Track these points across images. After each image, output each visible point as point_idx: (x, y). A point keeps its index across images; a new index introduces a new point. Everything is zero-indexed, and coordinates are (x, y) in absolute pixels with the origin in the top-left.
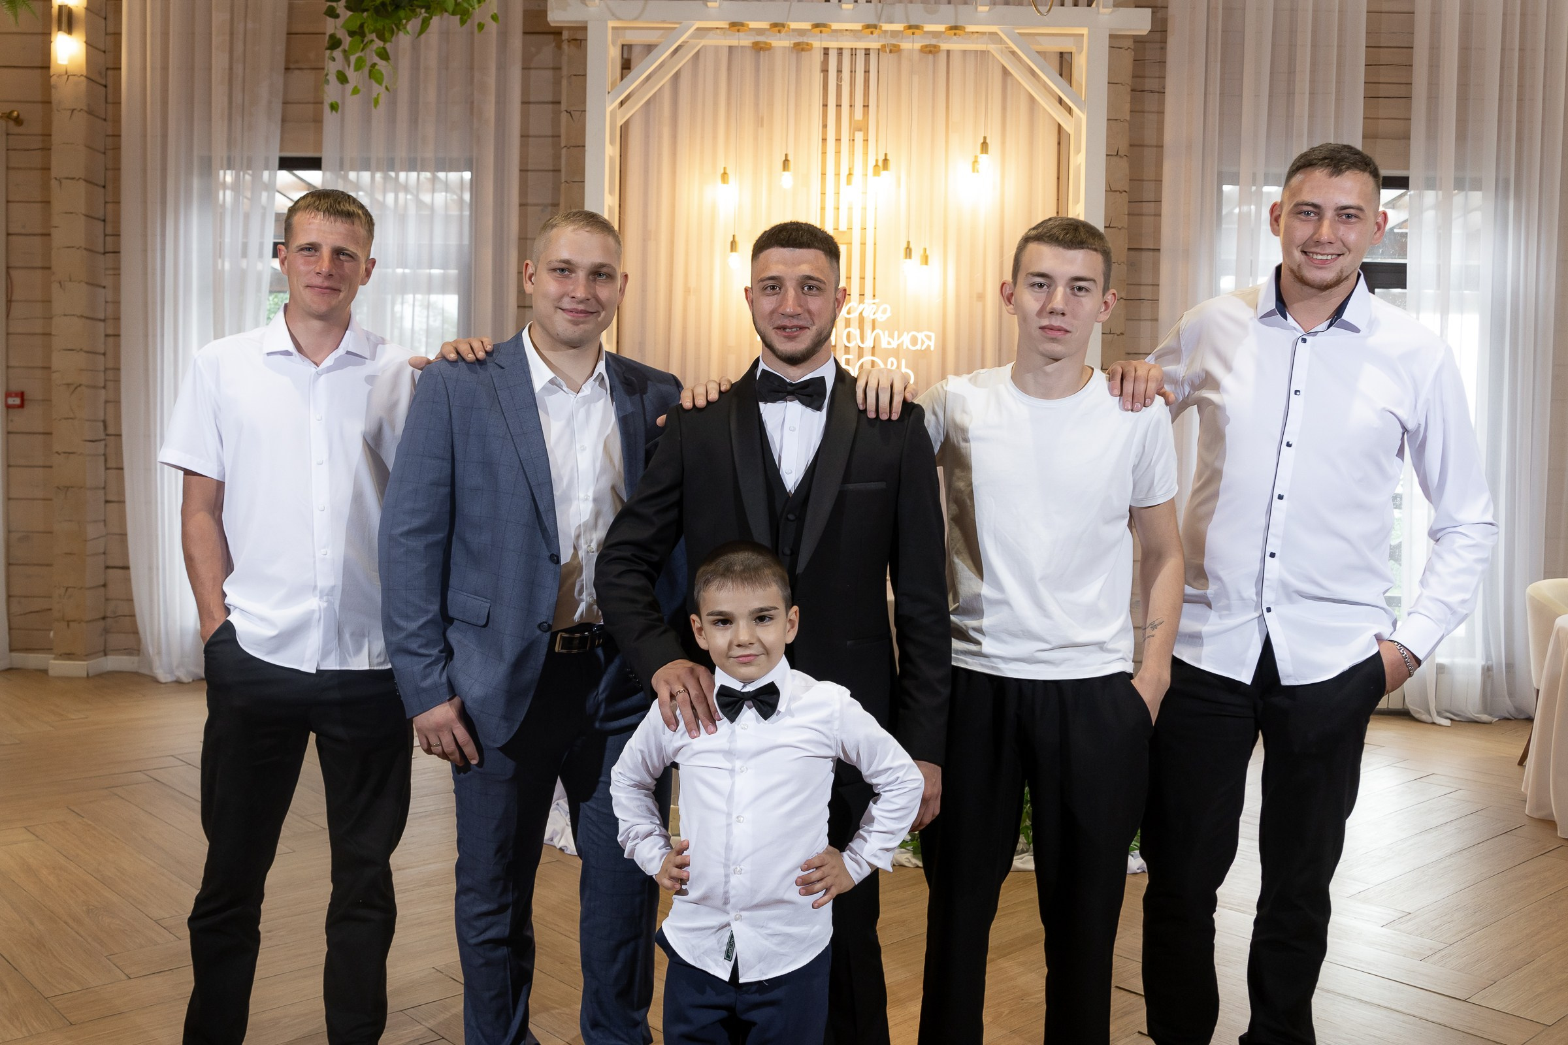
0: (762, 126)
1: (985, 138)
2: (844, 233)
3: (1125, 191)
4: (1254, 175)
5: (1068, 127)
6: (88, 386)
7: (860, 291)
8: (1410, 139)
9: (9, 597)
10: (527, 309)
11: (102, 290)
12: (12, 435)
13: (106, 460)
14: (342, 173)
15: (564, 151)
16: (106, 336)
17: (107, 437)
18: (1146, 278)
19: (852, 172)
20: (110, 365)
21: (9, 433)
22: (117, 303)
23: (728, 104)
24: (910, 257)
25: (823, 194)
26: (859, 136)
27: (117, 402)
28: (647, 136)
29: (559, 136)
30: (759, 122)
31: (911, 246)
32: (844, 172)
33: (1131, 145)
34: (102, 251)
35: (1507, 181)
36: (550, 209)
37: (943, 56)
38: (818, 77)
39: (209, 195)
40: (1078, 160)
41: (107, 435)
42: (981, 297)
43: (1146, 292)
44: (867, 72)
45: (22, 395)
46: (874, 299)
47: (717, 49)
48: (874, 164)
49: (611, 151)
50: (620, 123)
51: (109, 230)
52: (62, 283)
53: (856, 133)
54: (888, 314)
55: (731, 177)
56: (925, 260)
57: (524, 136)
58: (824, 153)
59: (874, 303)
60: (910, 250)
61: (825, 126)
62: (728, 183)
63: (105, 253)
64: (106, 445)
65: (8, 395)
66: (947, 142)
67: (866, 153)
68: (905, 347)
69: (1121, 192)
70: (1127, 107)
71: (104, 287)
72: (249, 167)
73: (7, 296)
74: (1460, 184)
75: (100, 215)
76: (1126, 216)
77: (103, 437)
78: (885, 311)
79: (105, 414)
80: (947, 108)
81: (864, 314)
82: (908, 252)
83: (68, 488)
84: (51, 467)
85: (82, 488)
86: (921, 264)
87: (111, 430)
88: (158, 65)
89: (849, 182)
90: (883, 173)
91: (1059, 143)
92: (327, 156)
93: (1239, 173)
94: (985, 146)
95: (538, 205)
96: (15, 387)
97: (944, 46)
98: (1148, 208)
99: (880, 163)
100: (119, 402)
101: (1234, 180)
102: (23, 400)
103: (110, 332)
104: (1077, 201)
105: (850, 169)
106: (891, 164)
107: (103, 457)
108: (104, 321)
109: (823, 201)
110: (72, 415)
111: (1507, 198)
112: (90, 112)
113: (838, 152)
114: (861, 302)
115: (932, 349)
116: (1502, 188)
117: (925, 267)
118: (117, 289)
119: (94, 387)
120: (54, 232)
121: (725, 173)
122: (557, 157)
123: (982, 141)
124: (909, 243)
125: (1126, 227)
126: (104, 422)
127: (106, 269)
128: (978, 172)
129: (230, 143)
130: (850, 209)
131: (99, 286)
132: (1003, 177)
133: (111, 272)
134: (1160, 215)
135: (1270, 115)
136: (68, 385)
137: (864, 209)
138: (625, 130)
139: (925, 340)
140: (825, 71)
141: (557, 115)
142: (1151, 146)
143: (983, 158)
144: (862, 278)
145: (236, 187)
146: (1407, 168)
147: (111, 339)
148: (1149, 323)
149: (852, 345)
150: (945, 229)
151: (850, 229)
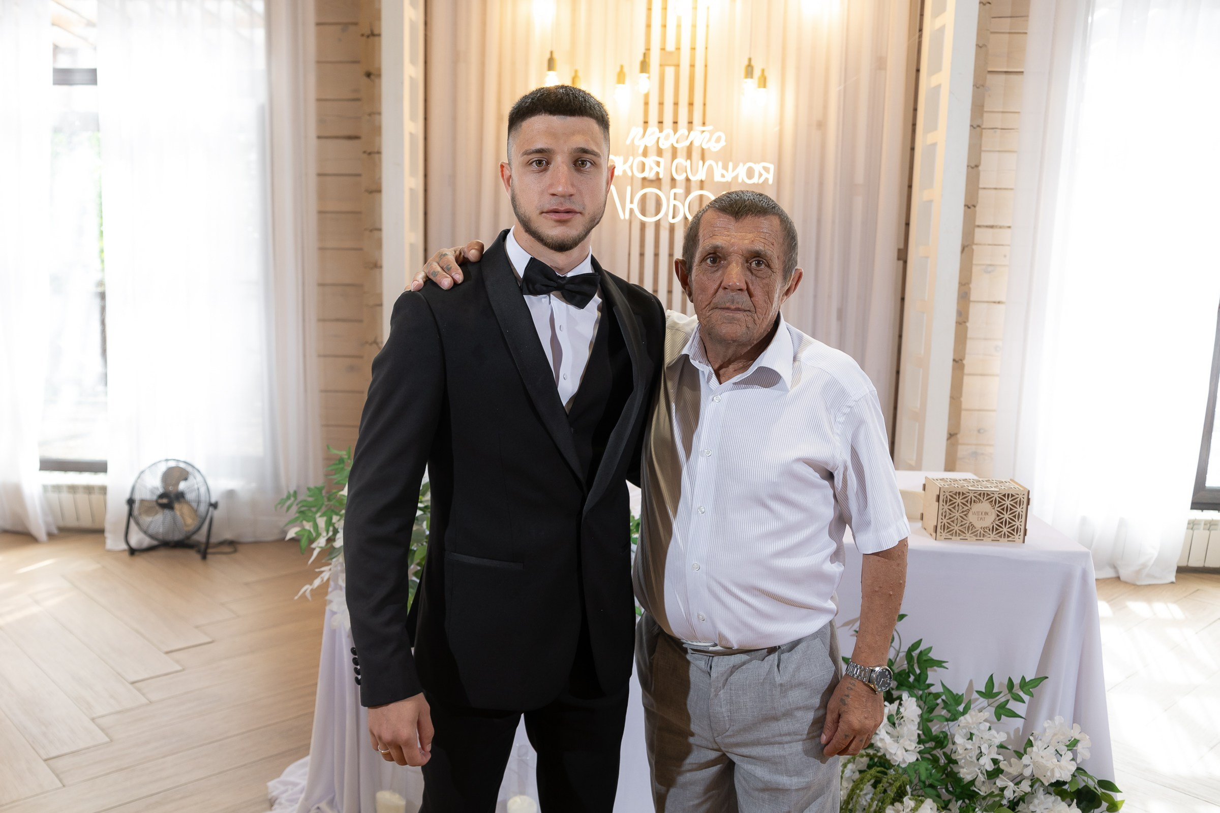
2: (671, 53)
3: (989, 3)
7: (691, 118)
24: (752, 77)
25: (649, 9)
31: (753, 63)
42: (821, 125)
46: (704, 127)
54: (720, 144)
56: (763, 82)
59: (705, 131)
60: (752, 68)
68: (740, 180)
76: (988, 34)
78: (718, 140)
82: (749, 70)
86: (759, 87)
95: (337, 23)
114: (691, 130)
115: (770, 182)
117: (762, 90)
124: (750, 60)
130: (679, 26)
137: (694, 26)
139: (763, 172)
144: (693, 103)
149: (680, 178)
150: (784, 48)
151: (678, 49)
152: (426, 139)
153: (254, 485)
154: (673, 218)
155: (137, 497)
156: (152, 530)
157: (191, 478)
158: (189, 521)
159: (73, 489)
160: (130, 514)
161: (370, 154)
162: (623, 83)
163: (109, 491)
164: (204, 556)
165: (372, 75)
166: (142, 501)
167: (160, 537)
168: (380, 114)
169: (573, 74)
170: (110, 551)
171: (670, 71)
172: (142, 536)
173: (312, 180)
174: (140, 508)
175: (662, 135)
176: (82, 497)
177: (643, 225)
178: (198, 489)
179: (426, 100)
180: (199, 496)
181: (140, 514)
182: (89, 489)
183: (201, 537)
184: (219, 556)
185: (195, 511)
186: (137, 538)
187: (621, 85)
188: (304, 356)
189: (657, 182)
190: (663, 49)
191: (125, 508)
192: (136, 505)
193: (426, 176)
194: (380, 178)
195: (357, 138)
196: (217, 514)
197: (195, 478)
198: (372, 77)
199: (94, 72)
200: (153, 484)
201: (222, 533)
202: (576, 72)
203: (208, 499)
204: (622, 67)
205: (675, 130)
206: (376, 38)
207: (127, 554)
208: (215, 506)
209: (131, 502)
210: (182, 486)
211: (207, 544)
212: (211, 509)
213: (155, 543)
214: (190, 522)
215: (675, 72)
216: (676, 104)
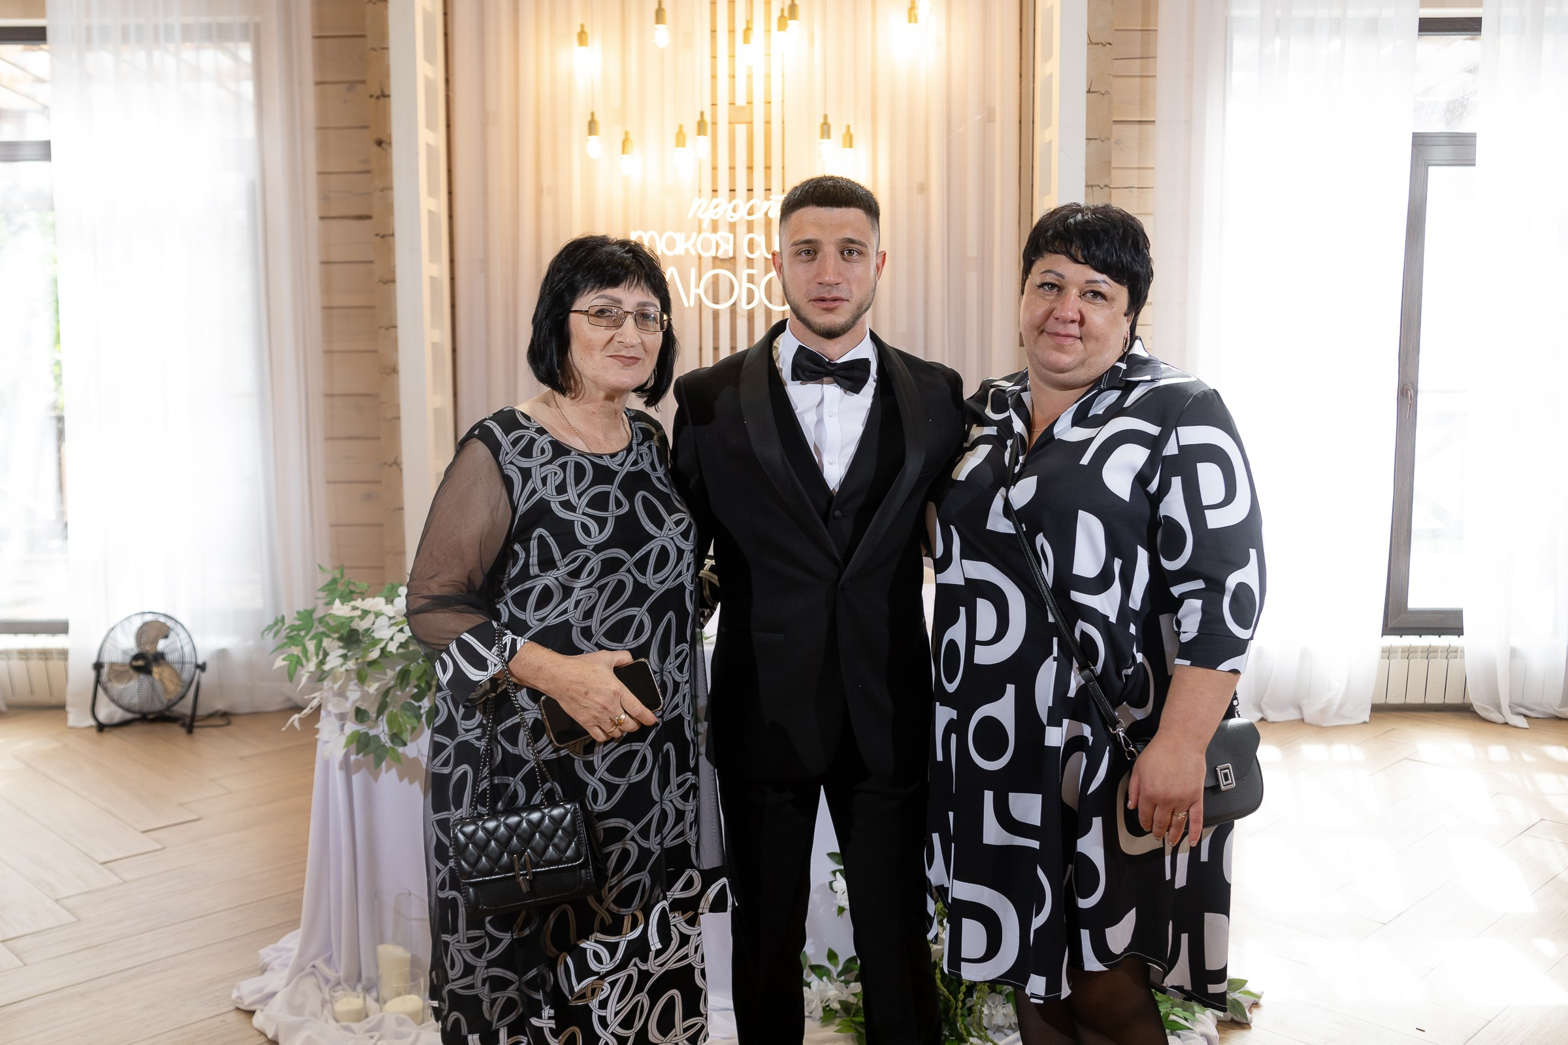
2: (742, 108)
3: (1110, 44)
7: (766, 185)
19: (750, 26)
24: (829, 137)
25: (714, 57)
31: (830, 120)
32: (740, 26)
40: (1050, 2)
42: (923, 188)
48: (779, 14)
49: (427, 5)
55: (591, 37)
56: (849, 141)
58: (713, 2)
60: (829, 128)
62: (586, 45)
67: (768, 3)
69: (1104, 45)
76: (1111, 77)
82: (826, 129)
86: (844, 146)
89: (746, 40)
90: (791, 26)
92: (54, 25)
98: (1140, 67)
99: (786, 14)
104: (1048, 56)
105: (748, 22)
106: (802, 11)
109: (714, 66)
117: (848, 150)
121: (582, 32)
124: (825, 116)
125: (1112, 92)
128: (916, 21)
130: (750, 77)
132: (949, 29)
134: (1154, 76)
137: (768, 76)
144: (768, 168)
146: (1479, 6)
150: (874, 99)
151: (750, 103)
152: (451, 216)
153: (251, 643)
155: (106, 659)
156: (126, 701)
157: (172, 635)
158: (171, 687)
159: (24, 654)
160: (98, 681)
161: (383, 237)
162: (684, 146)
163: (71, 656)
164: (190, 729)
165: (382, 143)
166: (112, 664)
167: (137, 708)
168: (392, 188)
169: (623, 137)
170: (72, 728)
171: (741, 130)
172: (113, 707)
173: (315, 269)
174: (109, 674)
176: (36, 664)
177: (716, 315)
178: (182, 648)
179: (450, 171)
180: (183, 655)
181: (110, 680)
182: (45, 654)
183: (185, 707)
184: (208, 730)
185: (178, 676)
186: (107, 711)
187: (680, 149)
188: (310, 483)
189: (730, 262)
190: (732, 104)
191: (92, 674)
192: (105, 671)
193: (452, 261)
194: (394, 267)
195: (369, 217)
196: (205, 678)
197: (178, 635)
198: (384, 145)
199: (47, 144)
200: (126, 644)
201: (211, 703)
202: (627, 134)
203: (194, 660)
204: (681, 127)
205: (750, 198)
206: (387, 99)
207: (94, 731)
208: (202, 667)
209: (98, 666)
210: (162, 645)
211: (193, 716)
212: (198, 671)
213: (129, 716)
214: (173, 688)
215: (748, 130)
216: (750, 168)
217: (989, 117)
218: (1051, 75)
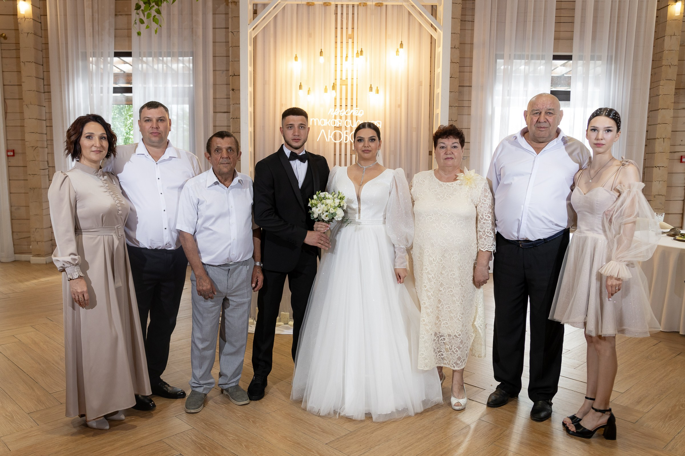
0: (311, 37)
1: (402, 42)
2: (344, 80)
3: (458, 63)
4: (510, 55)
5: (435, 36)
6: (40, 147)
7: (352, 104)
8: (573, 39)
9: (13, 232)
10: (217, 113)
11: (44, 108)
12: (10, 167)
13: (49, 177)
14: (140, 58)
15: (231, 48)
16: (47, 126)
17: (50, 168)
18: (466, 98)
20: (49, 138)
21: (9, 166)
22: (50, 113)
23: (297, 28)
24: (372, 91)
25: (336, 64)
26: (350, 41)
27: (52, 154)
28: (264, 42)
29: (229, 42)
30: (310, 35)
32: (344, 56)
33: (460, 43)
34: (43, 92)
35: (612, 57)
36: (225, 72)
37: (384, 7)
38: (333, 16)
39: (86, 68)
40: (439, 50)
41: (49, 167)
42: (400, 106)
43: (466, 104)
44: (353, 14)
45: (13, 151)
46: (357, 108)
47: (292, 5)
48: (357, 52)
49: (250, 48)
50: (253, 36)
51: (45, 83)
52: (28, 105)
53: (349, 39)
54: (363, 114)
55: (299, 59)
56: (377, 92)
57: (214, 42)
58: (336, 48)
59: (357, 110)
60: (372, 88)
61: (336, 37)
62: (297, 61)
63: (44, 93)
64: (49, 171)
65: (8, 151)
66: (386, 43)
67: (353, 48)
69: (456, 63)
70: (459, 28)
71: (45, 107)
72: (102, 56)
73: (5, 111)
74: (593, 58)
75: (42, 77)
76: (458, 73)
77: (47, 168)
78: (361, 113)
79: (48, 158)
80: (386, 29)
81: (353, 114)
82: (371, 89)
83: (34, 188)
84: (27, 180)
85: (40, 188)
86: (376, 94)
87: (50, 165)
88: (62, 14)
89: (346, 60)
90: (360, 57)
91: (431, 43)
92: (134, 51)
93: (504, 54)
94: (401, 44)
95: (220, 70)
96: (10, 148)
97: (385, 3)
98: (467, 69)
99: (359, 52)
100: (54, 153)
101: (502, 57)
102: (14, 153)
103: (48, 125)
104: (439, 67)
105: (347, 55)
106: (364, 53)
107: (48, 176)
108: (45, 120)
109: (336, 67)
110: (34, 159)
111: (611, 64)
112: (35, 34)
113: (342, 47)
114: (352, 109)
116: (610, 59)
117: (378, 95)
118: (50, 107)
119: (43, 148)
120: (23, 84)
121: (296, 57)
122: (228, 51)
123: (400, 43)
124: (371, 85)
125: (458, 77)
126: (47, 161)
127: (45, 99)
128: (398, 55)
129: (94, 46)
130: (347, 71)
131: (42, 106)
132: (408, 58)
133: (47, 100)
134: (472, 72)
135: (516, 31)
136: (32, 147)
137: (353, 71)
138: (255, 39)
140: (336, 14)
141: (227, 33)
142: (468, 44)
143: (401, 50)
144: (352, 99)
145: (97, 64)
146: (572, 52)
147: (48, 128)
148: (467, 116)
149: (348, 126)
150: (385, 78)
151: (347, 79)
154: (346, 141)
162: (327, 92)
165: (234, 90)
169: (308, 89)
171: (344, 87)
175: (341, 111)
177: (335, 144)
187: (326, 94)
189: (340, 128)
190: (341, 79)
194: (240, 128)
198: (237, 91)
199: (131, 88)
204: (326, 86)
205: (346, 109)
215: (346, 87)
216: (346, 99)
217: (420, 84)
218: (439, 72)
